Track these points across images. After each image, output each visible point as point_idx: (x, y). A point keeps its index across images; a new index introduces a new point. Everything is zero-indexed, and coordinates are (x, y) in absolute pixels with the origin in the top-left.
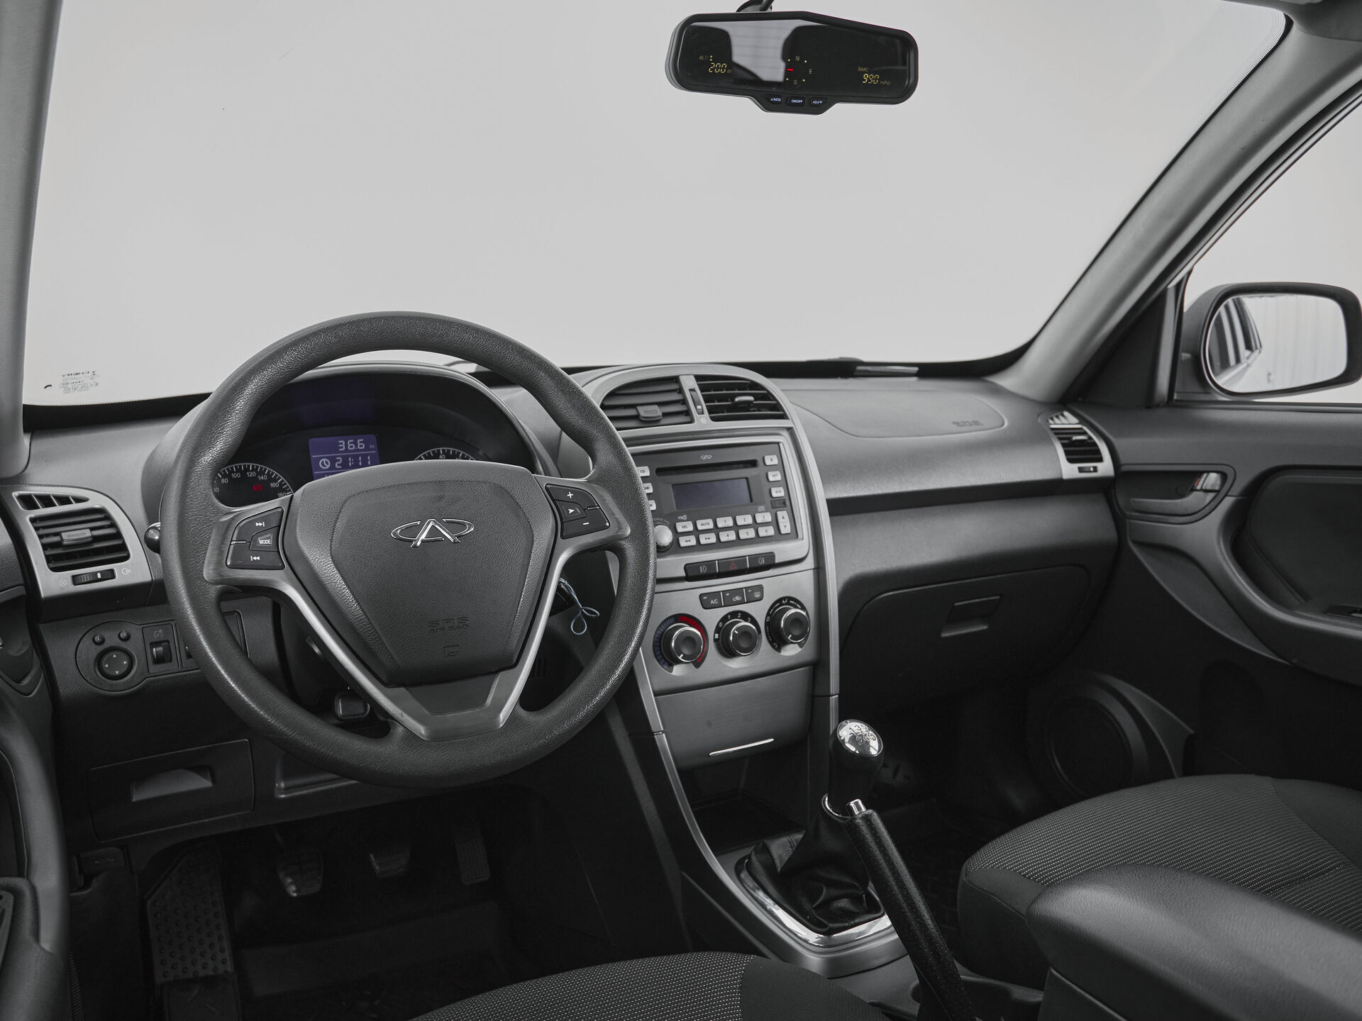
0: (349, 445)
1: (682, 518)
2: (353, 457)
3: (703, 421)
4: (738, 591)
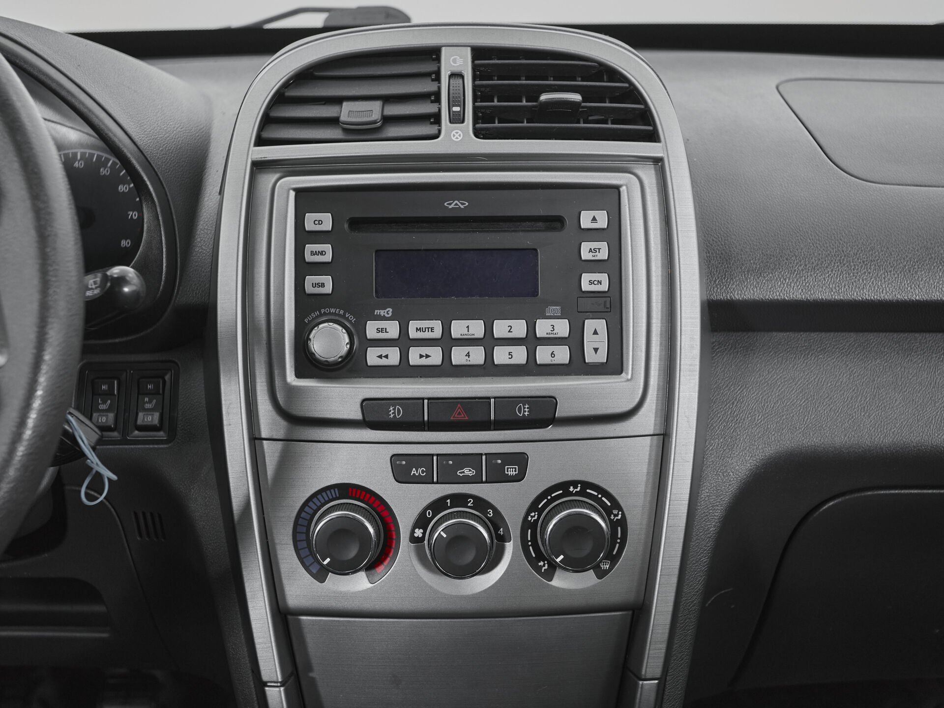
1: (382, 313)
4: (473, 459)
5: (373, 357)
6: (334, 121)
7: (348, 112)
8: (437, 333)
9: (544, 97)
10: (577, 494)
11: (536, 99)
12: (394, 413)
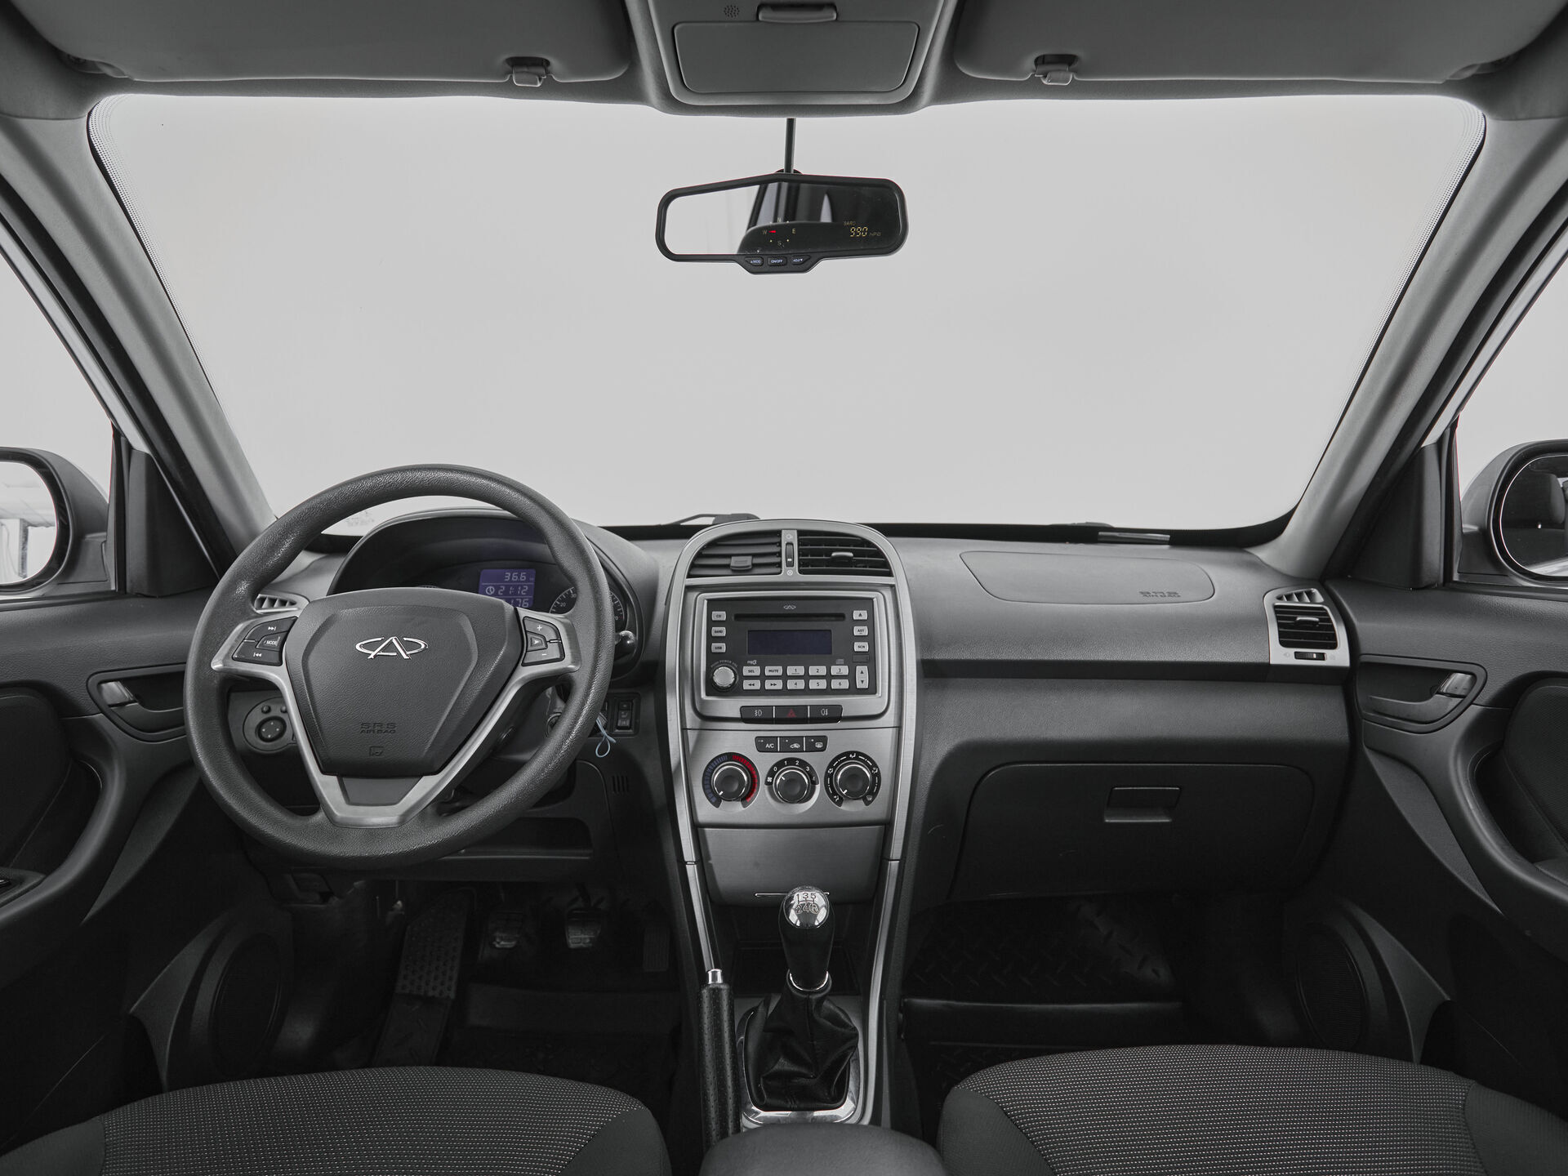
0: (514, 576)
1: (751, 662)
2: (513, 586)
3: (790, 573)
4: (798, 739)
5: (746, 685)
6: (727, 566)
7: (734, 562)
8: (780, 673)
9: (834, 554)
10: (854, 759)
11: (830, 555)
12: (757, 714)
